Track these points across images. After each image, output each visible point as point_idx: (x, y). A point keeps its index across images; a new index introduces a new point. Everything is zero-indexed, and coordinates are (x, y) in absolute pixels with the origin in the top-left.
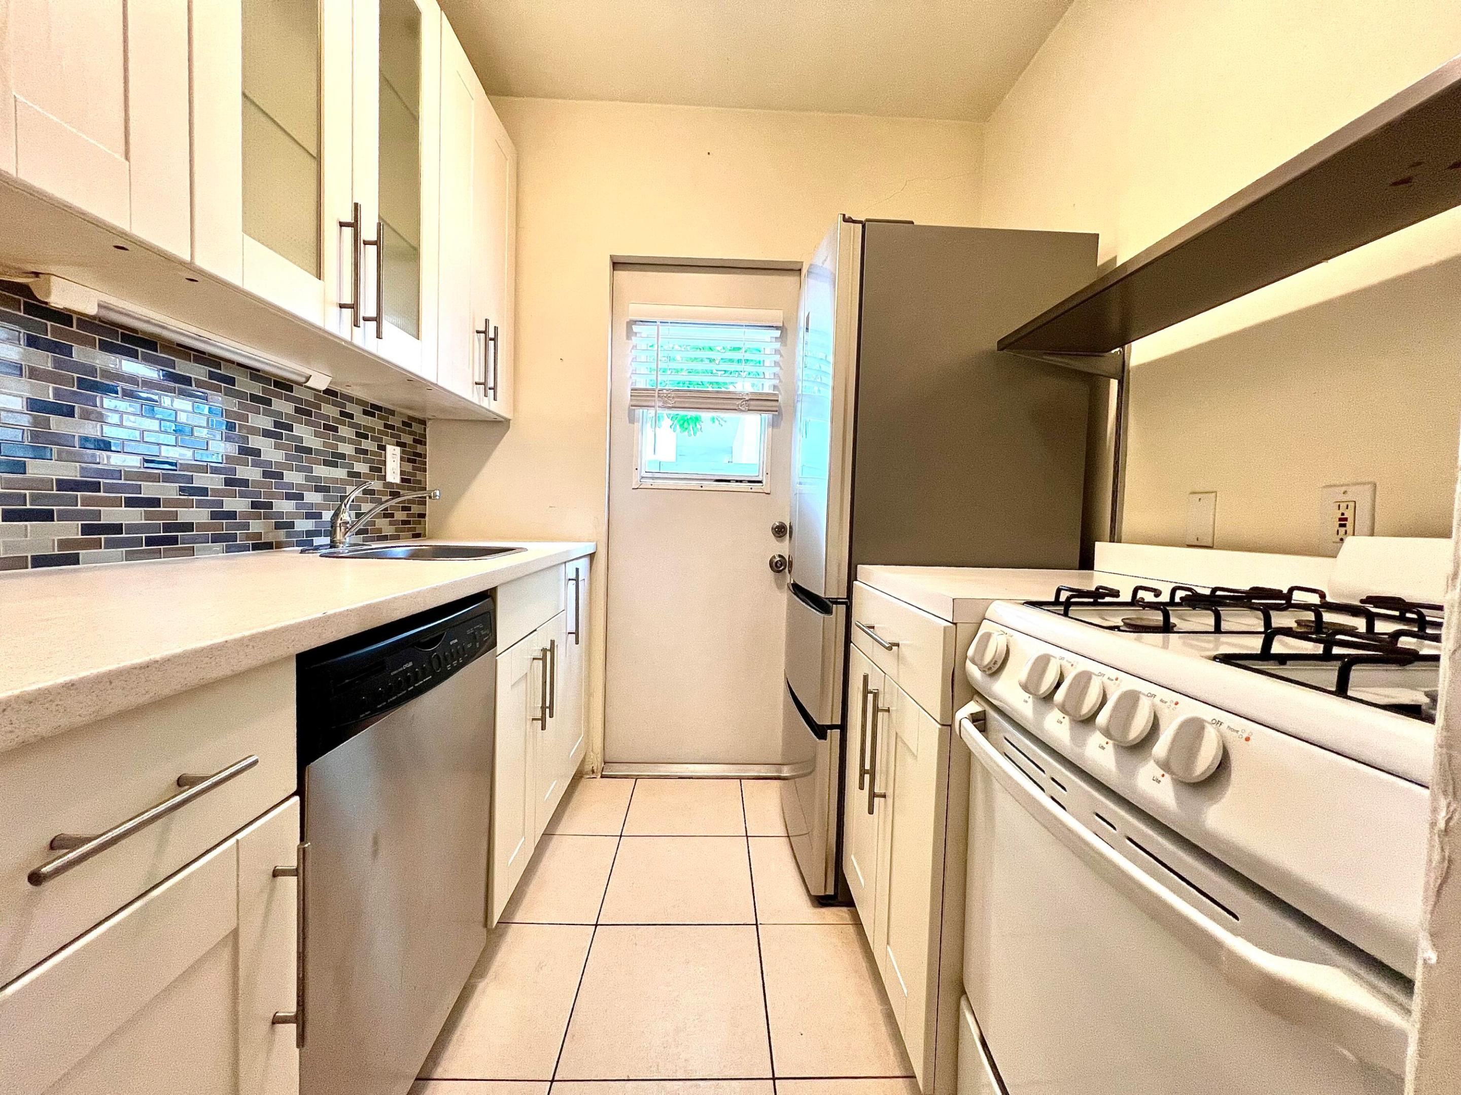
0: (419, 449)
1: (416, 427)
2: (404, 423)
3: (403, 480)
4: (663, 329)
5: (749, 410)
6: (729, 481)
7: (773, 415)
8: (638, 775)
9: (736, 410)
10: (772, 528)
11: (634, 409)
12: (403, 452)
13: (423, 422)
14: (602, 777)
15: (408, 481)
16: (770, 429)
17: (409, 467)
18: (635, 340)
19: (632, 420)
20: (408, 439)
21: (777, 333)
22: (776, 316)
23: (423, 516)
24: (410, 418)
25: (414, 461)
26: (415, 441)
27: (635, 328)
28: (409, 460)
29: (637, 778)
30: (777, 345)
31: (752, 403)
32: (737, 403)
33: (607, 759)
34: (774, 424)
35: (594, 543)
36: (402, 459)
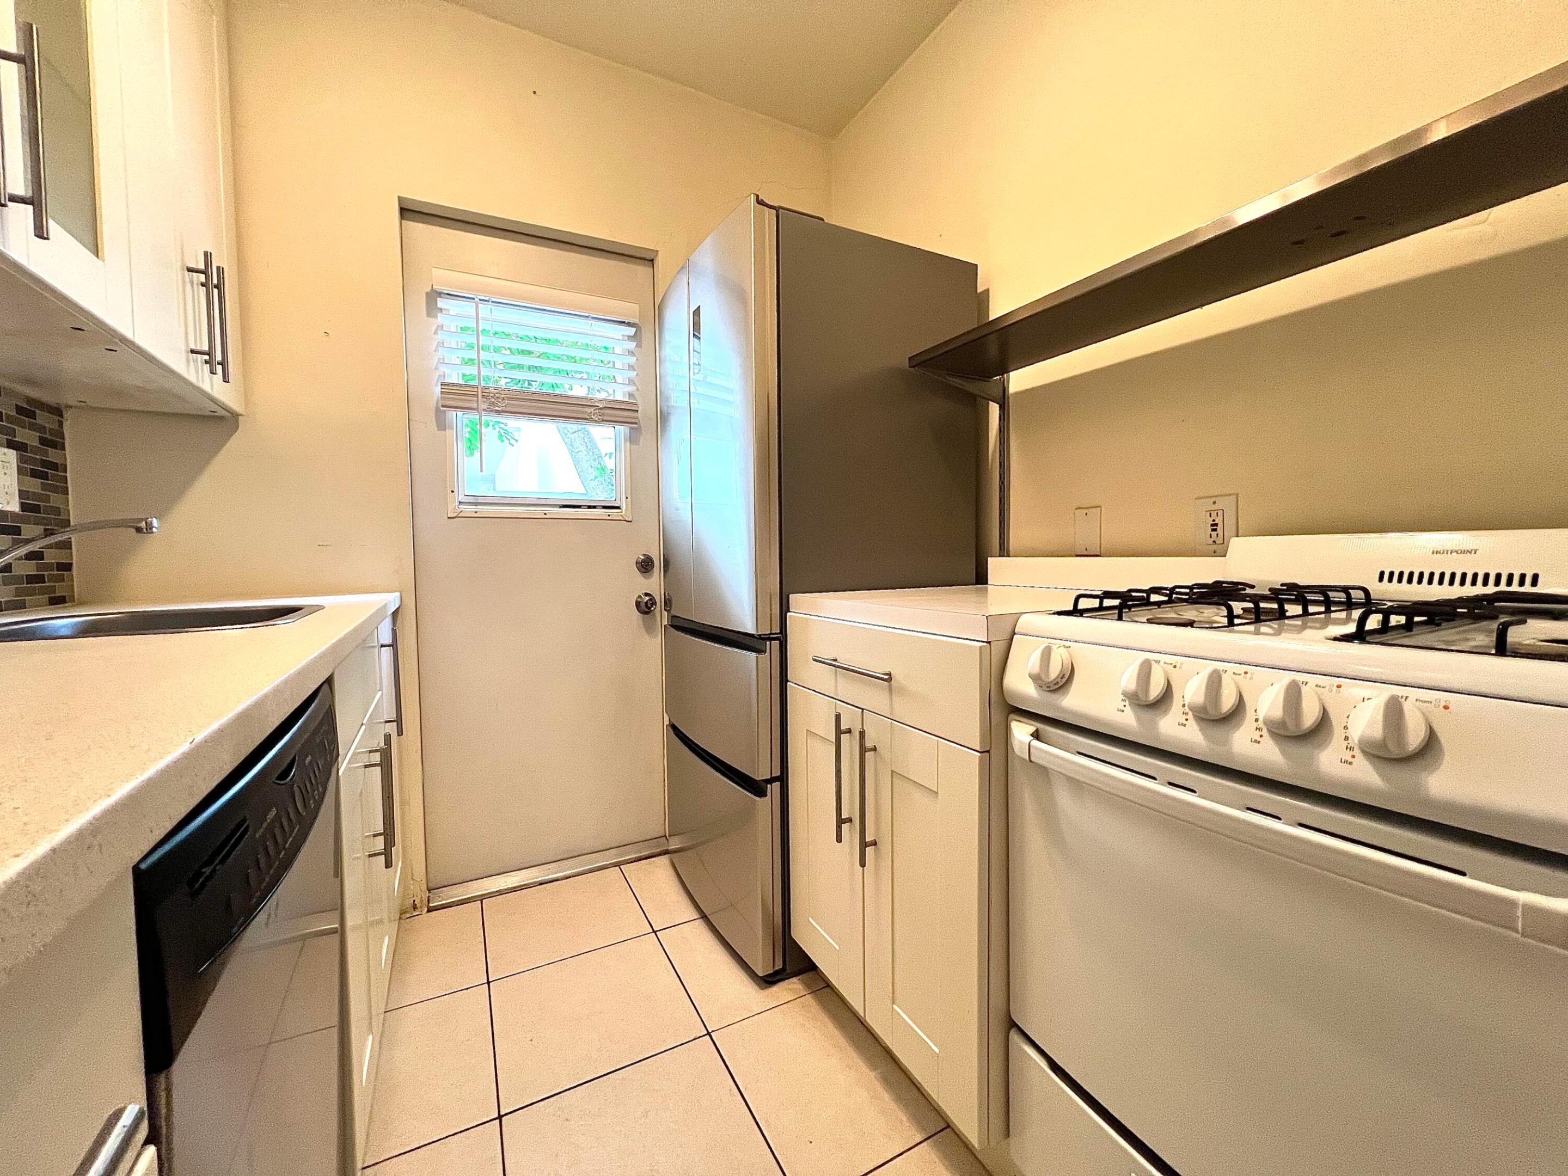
0: (53, 455)
1: (42, 418)
2: (20, 410)
3: (24, 506)
4: (484, 309)
5: (603, 420)
6: (579, 507)
8: (482, 895)
9: (587, 419)
10: (637, 563)
12: (21, 460)
13: (57, 411)
14: (429, 911)
15: (35, 509)
16: (628, 444)
17: (35, 485)
18: (441, 319)
19: (442, 425)
20: (30, 437)
21: (631, 331)
22: (630, 310)
23: (68, 567)
25: (43, 476)
27: (441, 303)
28: (34, 474)
29: (481, 898)
30: (632, 345)
31: (607, 411)
32: (589, 411)
33: (431, 885)
34: (633, 438)
35: (398, 594)
36: (20, 471)
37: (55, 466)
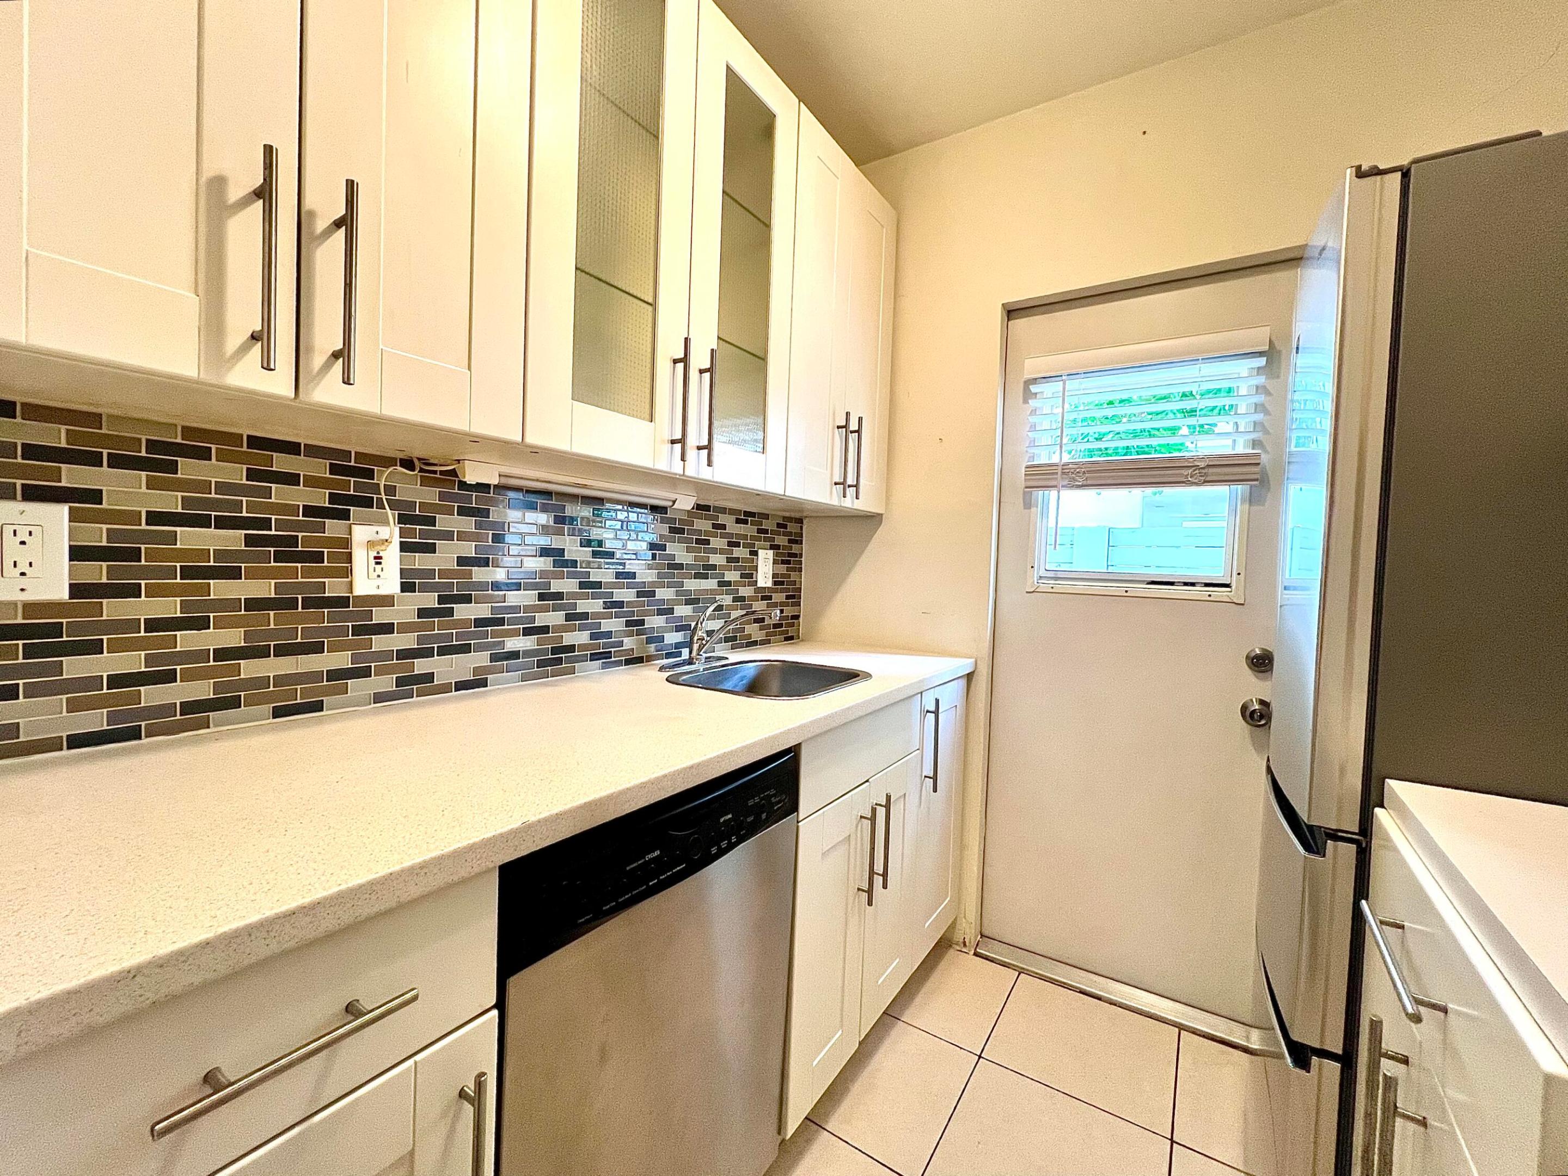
0: (795, 549)
1: (792, 527)
2: (779, 525)
3: (775, 583)
4: (1072, 384)
5: (1205, 482)
6: (1172, 584)
7: (1251, 486)
8: (1023, 969)
9: (1183, 482)
10: (1247, 657)
11: (1031, 492)
12: (776, 555)
13: (800, 521)
14: (976, 954)
15: (782, 583)
16: (1247, 506)
17: (782, 569)
18: (1033, 403)
19: (1028, 505)
20: (781, 540)
21: (1262, 361)
22: (1259, 337)
23: (797, 617)
24: (784, 518)
25: (788, 562)
26: (790, 541)
27: (1034, 388)
28: (783, 562)
29: (1021, 971)
30: (1261, 380)
31: (1211, 470)
32: (1186, 473)
33: (986, 933)
34: (1253, 499)
35: (973, 660)
36: (775, 562)
37: (795, 555)
